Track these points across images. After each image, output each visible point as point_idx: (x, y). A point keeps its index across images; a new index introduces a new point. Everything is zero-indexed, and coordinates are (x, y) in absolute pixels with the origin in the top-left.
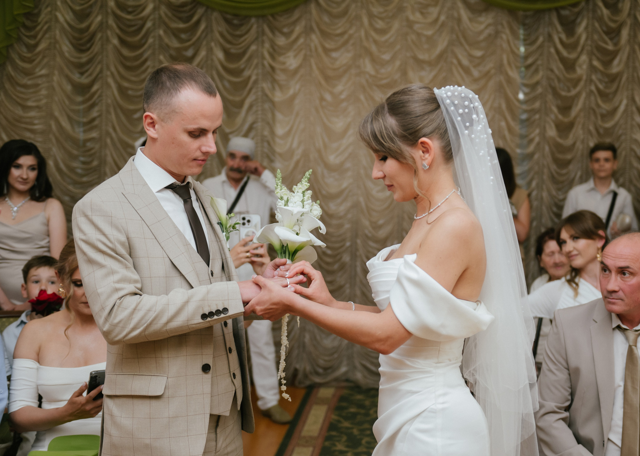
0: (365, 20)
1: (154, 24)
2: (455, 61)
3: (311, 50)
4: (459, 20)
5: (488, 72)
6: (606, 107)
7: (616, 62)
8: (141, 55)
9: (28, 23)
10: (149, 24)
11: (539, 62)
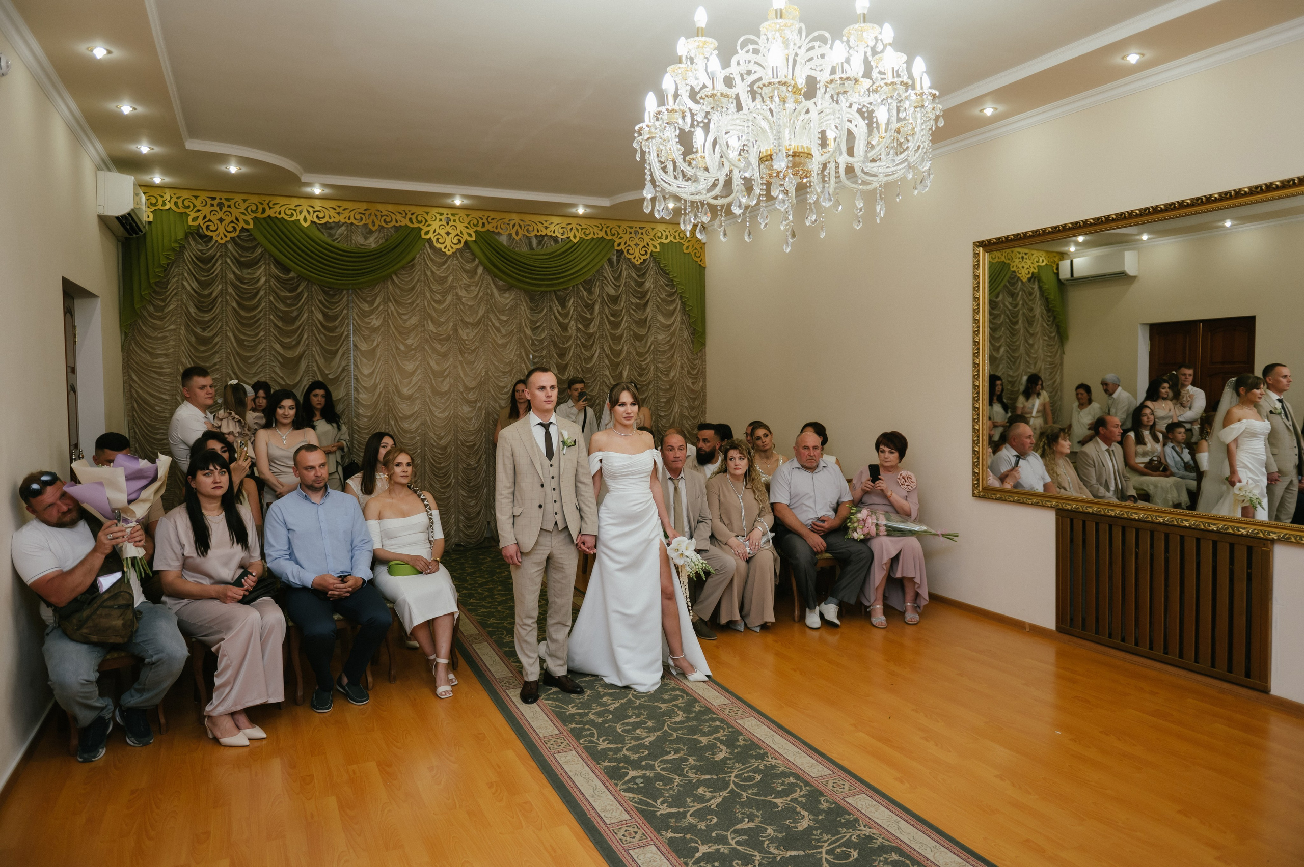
0: (428, 295)
1: (265, 293)
2: (490, 323)
3: (388, 314)
4: (492, 295)
5: (512, 331)
6: (588, 354)
7: (592, 325)
8: (255, 316)
9: (157, 289)
10: (262, 293)
11: (545, 325)
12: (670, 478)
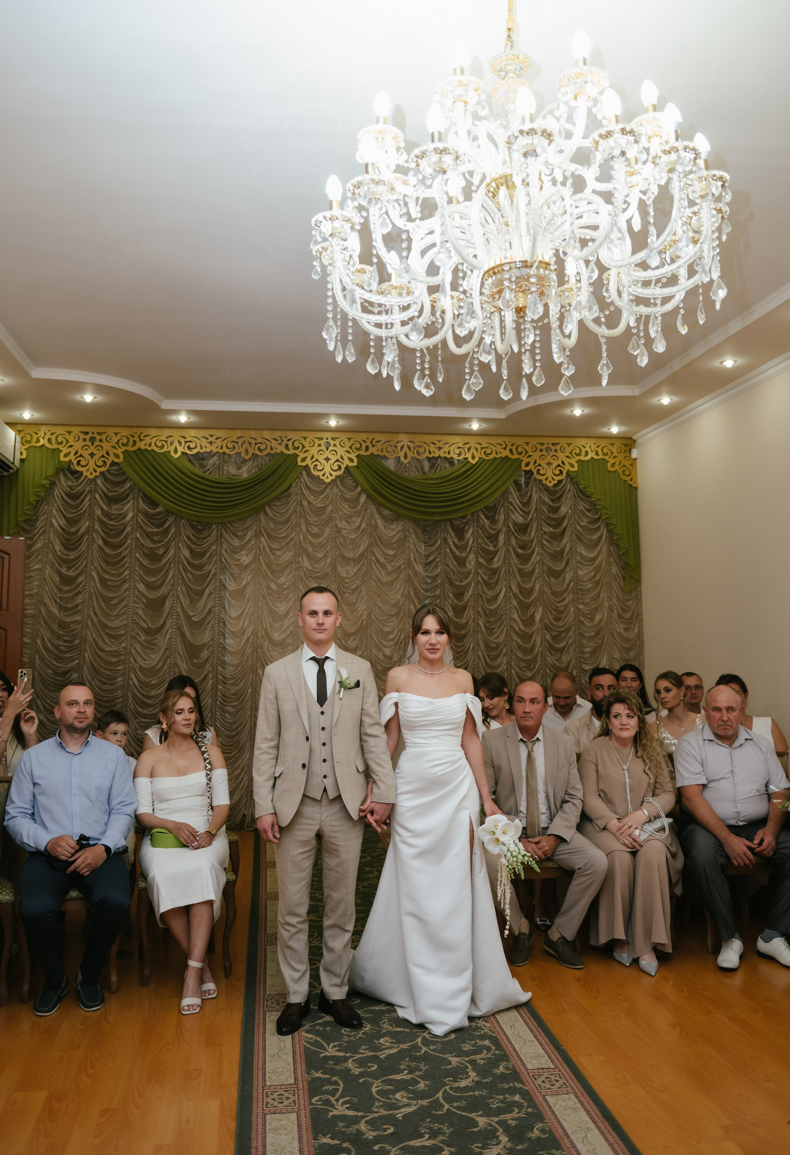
0: (304, 527)
1: (132, 529)
2: (374, 559)
3: (260, 550)
4: (376, 527)
5: (400, 567)
6: (491, 593)
7: (496, 559)
8: (120, 553)
9: (27, 527)
10: (128, 529)
11: (438, 560)
12: (521, 740)
